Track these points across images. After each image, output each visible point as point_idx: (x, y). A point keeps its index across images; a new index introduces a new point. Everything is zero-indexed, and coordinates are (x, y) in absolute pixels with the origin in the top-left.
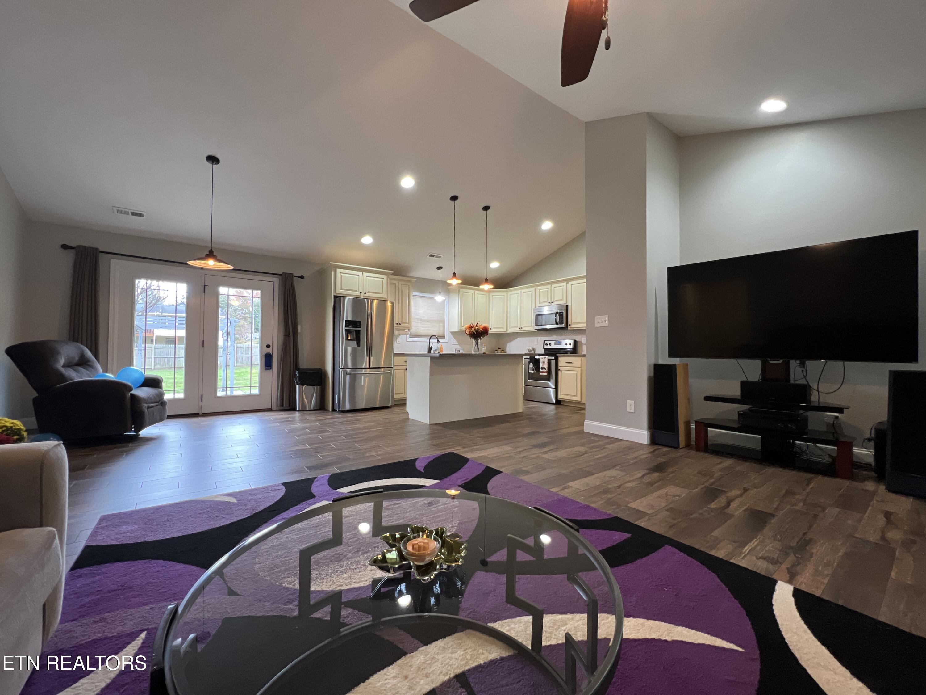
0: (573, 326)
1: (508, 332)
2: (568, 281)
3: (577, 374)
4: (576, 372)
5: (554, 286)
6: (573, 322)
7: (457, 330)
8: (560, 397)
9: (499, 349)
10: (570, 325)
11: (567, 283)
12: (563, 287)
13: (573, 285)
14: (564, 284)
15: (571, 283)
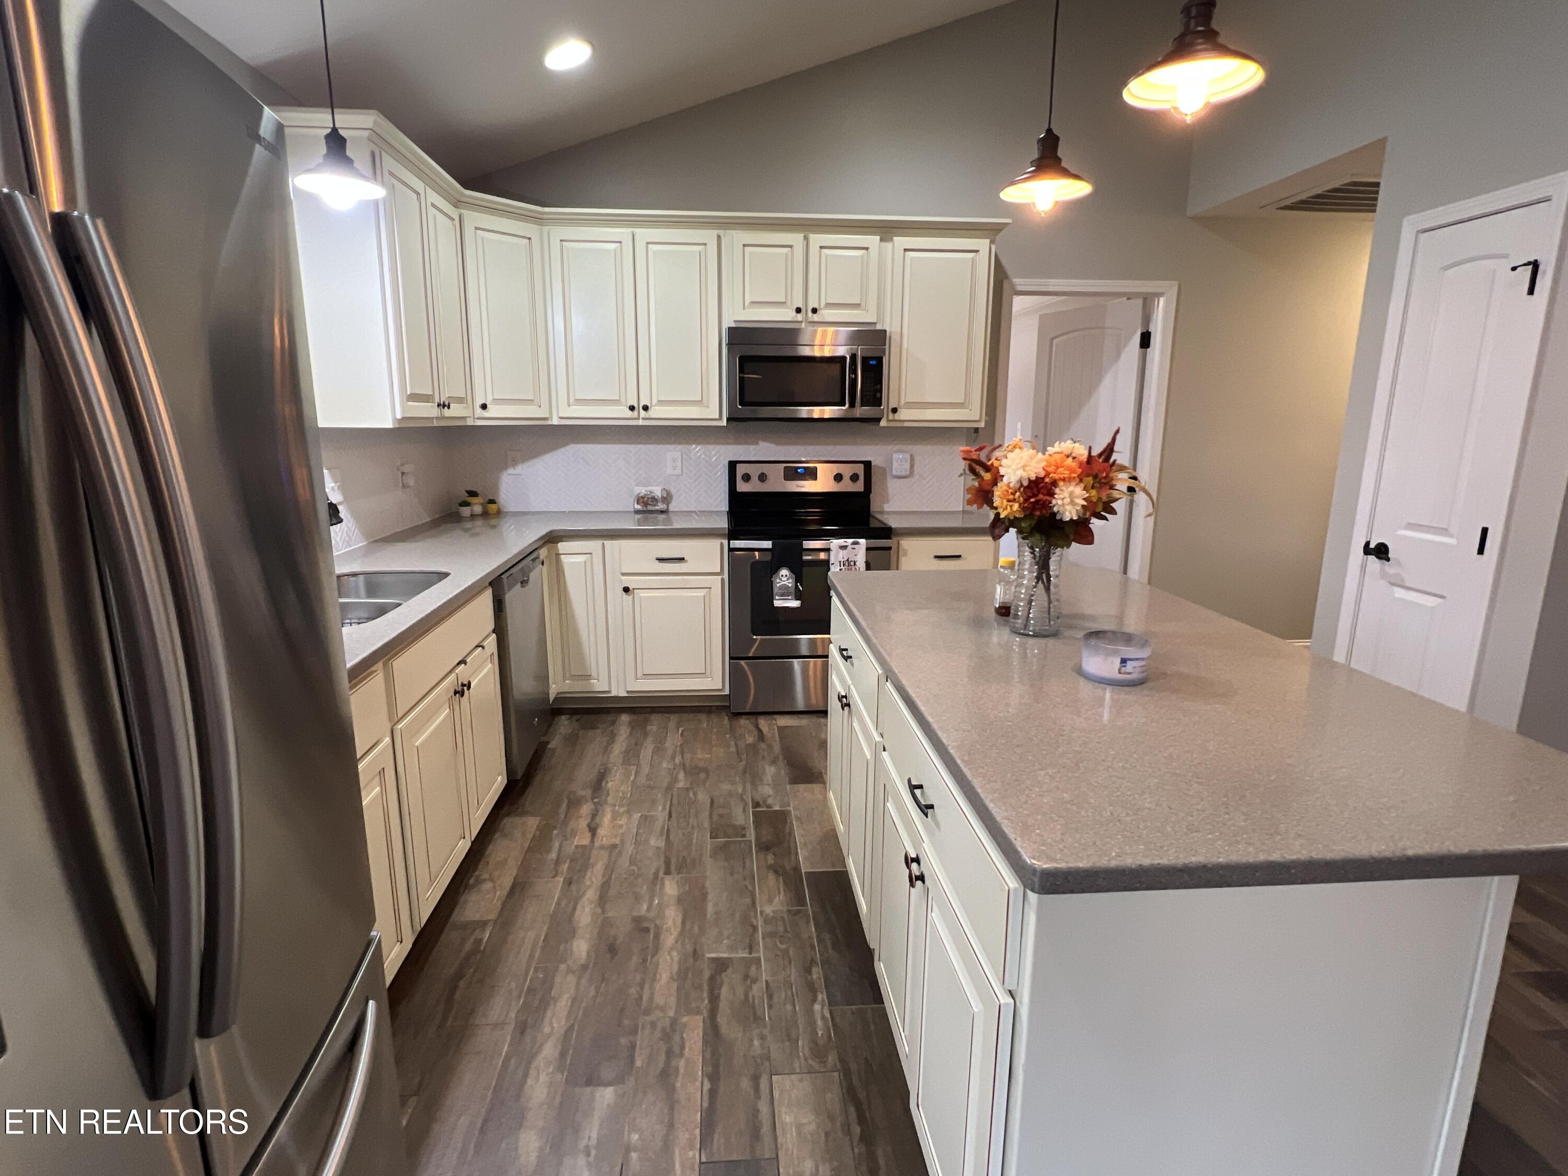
0: (904, 414)
1: (555, 421)
2: (889, 231)
5: (817, 239)
6: (906, 399)
7: (389, 425)
9: (473, 494)
10: (892, 411)
11: (881, 240)
12: (863, 252)
13: (908, 253)
14: (872, 240)
15: (901, 241)
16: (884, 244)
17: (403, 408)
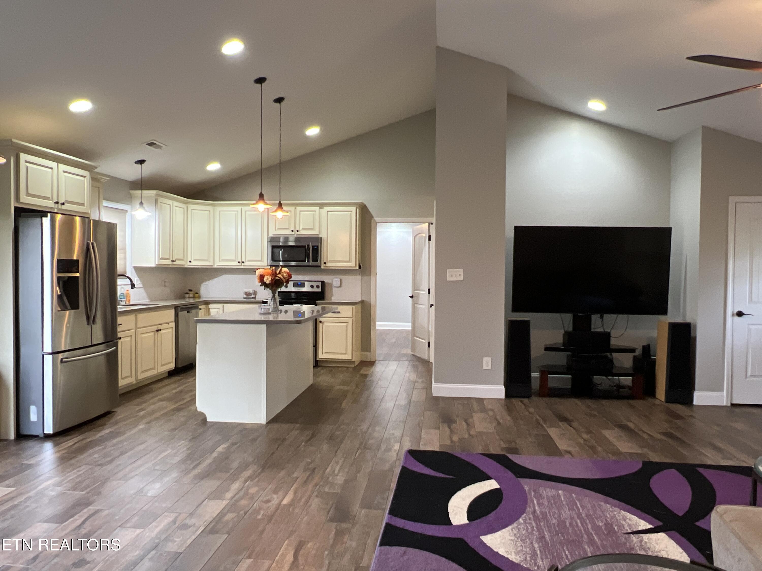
0: (329, 265)
2: (322, 206)
3: (346, 326)
4: (345, 324)
5: (299, 208)
6: (329, 260)
7: (153, 265)
8: (321, 356)
9: (190, 290)
10: (325, 263)
11: (320, 208)
12: (314, 212)
13: (329, 212)
14: (317, 208)
15: (326, 209)
16: (321, 210)
17: (158, 261)
